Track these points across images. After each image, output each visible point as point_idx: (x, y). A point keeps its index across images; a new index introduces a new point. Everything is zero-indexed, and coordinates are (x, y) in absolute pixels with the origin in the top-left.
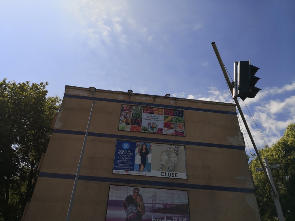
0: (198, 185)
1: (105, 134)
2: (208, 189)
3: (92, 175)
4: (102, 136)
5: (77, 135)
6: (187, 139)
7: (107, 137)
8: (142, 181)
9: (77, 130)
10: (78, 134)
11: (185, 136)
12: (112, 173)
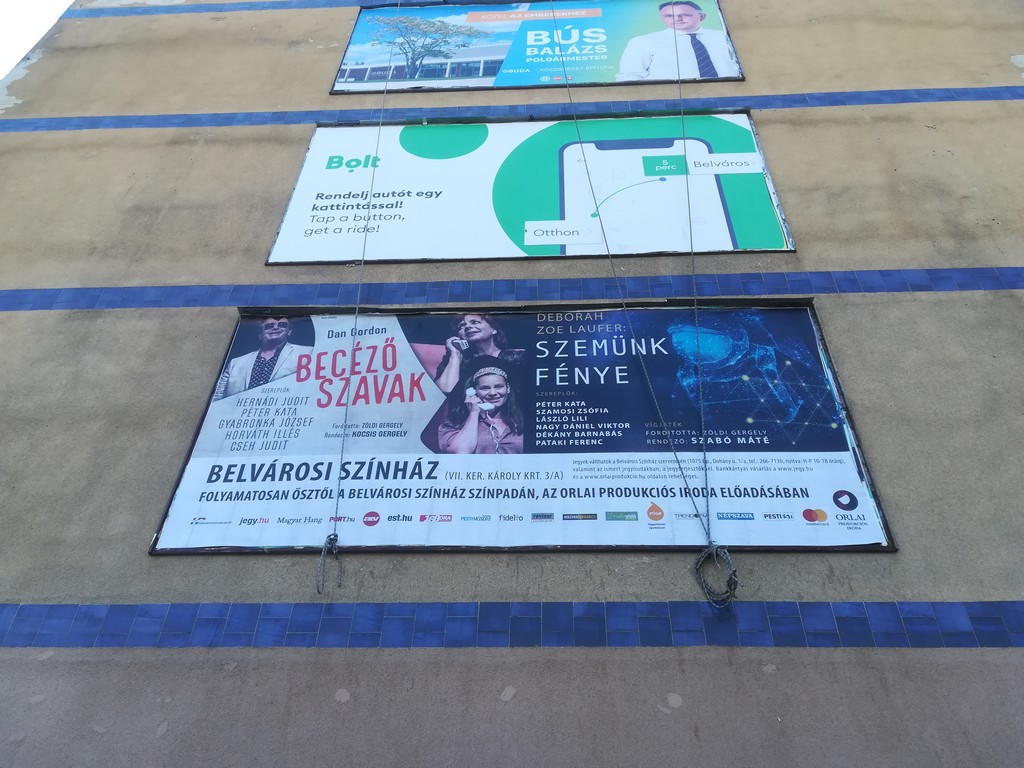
0: (884, 273)
1: (251, 115)
2: (963, 287)
3: (135, 283)
4: (230, 124)
5: (85, 132)
6: (757, 88)
7: (263, 122)
8: (466, 284)
9: (94, 111)
10: (98, 128)
11: (743, 79)
12: (268, 264)
